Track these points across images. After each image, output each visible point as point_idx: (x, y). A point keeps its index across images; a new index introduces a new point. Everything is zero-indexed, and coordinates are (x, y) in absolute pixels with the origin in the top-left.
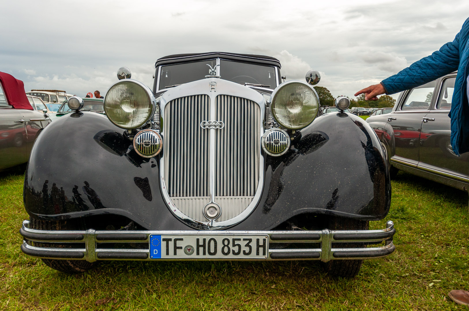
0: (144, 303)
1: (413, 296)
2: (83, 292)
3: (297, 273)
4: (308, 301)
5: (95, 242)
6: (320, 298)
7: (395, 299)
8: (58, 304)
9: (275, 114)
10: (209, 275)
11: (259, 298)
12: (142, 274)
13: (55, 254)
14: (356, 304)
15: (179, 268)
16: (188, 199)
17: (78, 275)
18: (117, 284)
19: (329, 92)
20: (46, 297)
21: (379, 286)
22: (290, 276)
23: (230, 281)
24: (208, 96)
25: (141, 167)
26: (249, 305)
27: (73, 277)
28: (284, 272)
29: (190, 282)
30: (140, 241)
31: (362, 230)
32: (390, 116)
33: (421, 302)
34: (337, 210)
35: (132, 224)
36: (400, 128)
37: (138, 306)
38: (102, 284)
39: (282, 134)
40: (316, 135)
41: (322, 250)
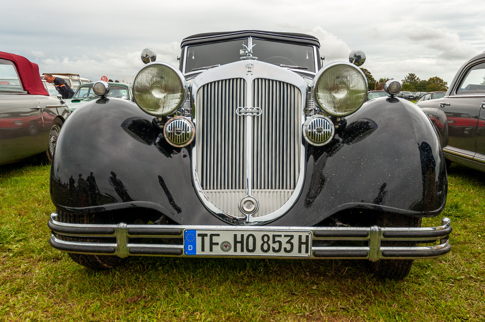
0: (177, 301)
1: (469, 301)
2: (112, 290)
3: (340, 273)
4: (353, 303)
5: (127, 236)
6: (367, 300)
7: (449, 304)
8: (88, 301)
9: (318, 99)
10: (244, 273)
11: (299, 299)
12: (173, 272)
13: (85, 248)
14: (406, 308)
15: (212, 266)
16: (223, 192)
17: (106, 271)
18: (148, 281)
19: (370, 73)
20: (75, 293)
21: (431, 289)
22: (333, 277)
23: (267, 281)
24: (244, 80)
25: (171, 157)
26: (289, 307)
27: (101, 274)
28: (325, 272)
29: (225, 280)
30: (174, 236)
31: (414, 227)
32: (443, 101)
33: (479, 307)
34: (387, 205)
35: (164, 218)
36: (452, 115)
37: (171, 305)
38: (131, 281)
39: (326, 121)
40: (363, 123)
41: (371, 249)
